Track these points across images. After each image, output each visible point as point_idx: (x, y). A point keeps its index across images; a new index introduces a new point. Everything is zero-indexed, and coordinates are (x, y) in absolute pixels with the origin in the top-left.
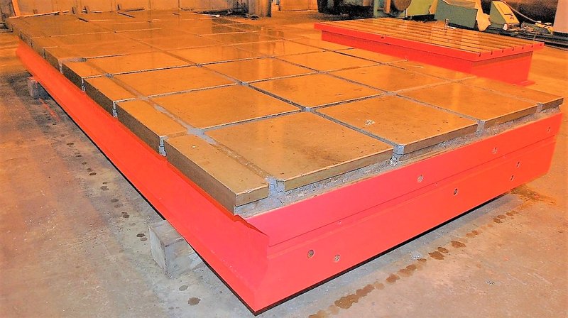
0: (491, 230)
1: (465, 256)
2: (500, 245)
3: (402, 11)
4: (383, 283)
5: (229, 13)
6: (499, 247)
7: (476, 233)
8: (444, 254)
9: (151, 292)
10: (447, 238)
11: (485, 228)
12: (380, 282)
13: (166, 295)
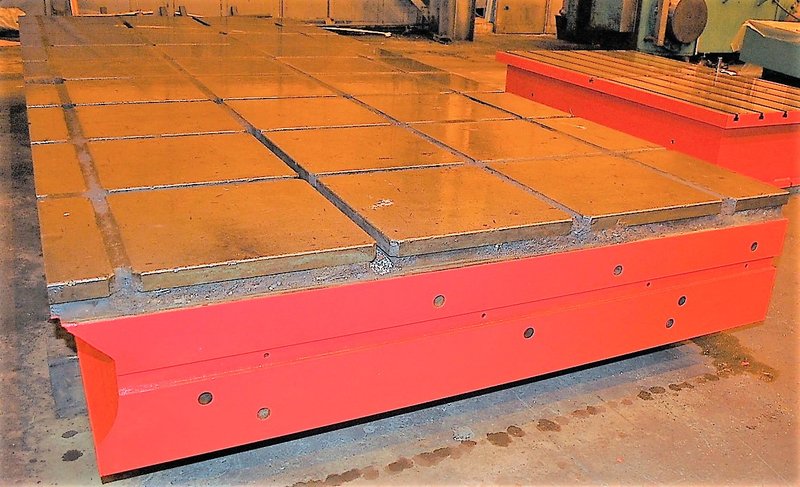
0: (624, 410)
1: (549, 445)
2: (622, 436)
3: (688, 44)
4: (381, 470)
5: (407, 30)
6: (618, 439)
7: (592, 410)
8: (513, 439)
9: (20, 433)
10: (537, 414)
11: (613, 405)
12: (376, 468)
13: (39, 440)
